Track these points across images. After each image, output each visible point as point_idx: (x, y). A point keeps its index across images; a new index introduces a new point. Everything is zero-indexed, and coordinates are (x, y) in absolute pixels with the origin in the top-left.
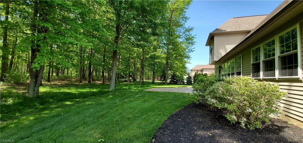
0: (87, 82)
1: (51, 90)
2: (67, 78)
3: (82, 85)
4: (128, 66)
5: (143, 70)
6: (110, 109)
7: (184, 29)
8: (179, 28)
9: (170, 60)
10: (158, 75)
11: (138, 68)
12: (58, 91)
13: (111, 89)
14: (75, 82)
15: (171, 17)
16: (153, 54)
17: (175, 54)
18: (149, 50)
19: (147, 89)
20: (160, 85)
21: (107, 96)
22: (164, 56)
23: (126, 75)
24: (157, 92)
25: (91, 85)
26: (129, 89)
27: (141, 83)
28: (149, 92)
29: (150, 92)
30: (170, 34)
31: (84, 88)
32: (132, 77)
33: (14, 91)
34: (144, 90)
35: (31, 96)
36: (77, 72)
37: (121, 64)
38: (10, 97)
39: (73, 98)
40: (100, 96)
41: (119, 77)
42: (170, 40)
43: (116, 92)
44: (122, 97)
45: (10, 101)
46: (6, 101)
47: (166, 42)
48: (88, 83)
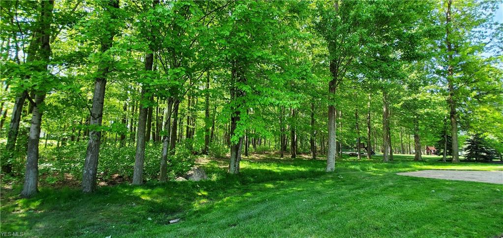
0: (290, 156)
1: (250, 166)
2: (265, 151)
3: (284, 160)
4: (355, 127)
5: (389, 133)
6: (334, 203)
7: (494, 27)
8: (478, 29)
9: (460, 105)
10: (427, 142)
11: (377, 130)
12: (258, 168)
13: (329, 169)
14: (274, 155)
15: (449, 12)
16: (410, 98)
17: (472, 90)
18: (399, 92)
19: (404, 172)
20: (439, 165)
21: (324, 180)
22: (443, 99)
23: (352, 145)
24: (433, 180)
25: (296, 160)
26: (364, 170)
27: (387, 160)
28: (412, 179)
29: (416, 179)
30: (452, 47)
31: (288, 165)
32: (364, 147)
33: (216, 166)
34: (398, 174)
35: (232, 173)
36: (276, 141)
37: (341, 124)
38: (214, 172)
39: (276, 179)
40: (313, 179)
41: (339, 148)
42: (454, 60)
43: (339, 175)
44: (352, 184)
45: (214, 177)
46: (211, 177)
47: (441, 68)
48: (292, 157)
